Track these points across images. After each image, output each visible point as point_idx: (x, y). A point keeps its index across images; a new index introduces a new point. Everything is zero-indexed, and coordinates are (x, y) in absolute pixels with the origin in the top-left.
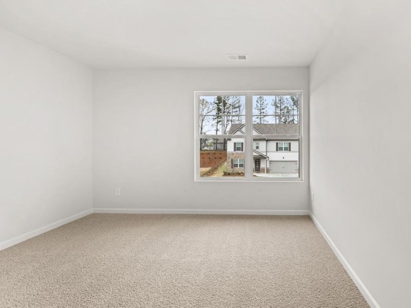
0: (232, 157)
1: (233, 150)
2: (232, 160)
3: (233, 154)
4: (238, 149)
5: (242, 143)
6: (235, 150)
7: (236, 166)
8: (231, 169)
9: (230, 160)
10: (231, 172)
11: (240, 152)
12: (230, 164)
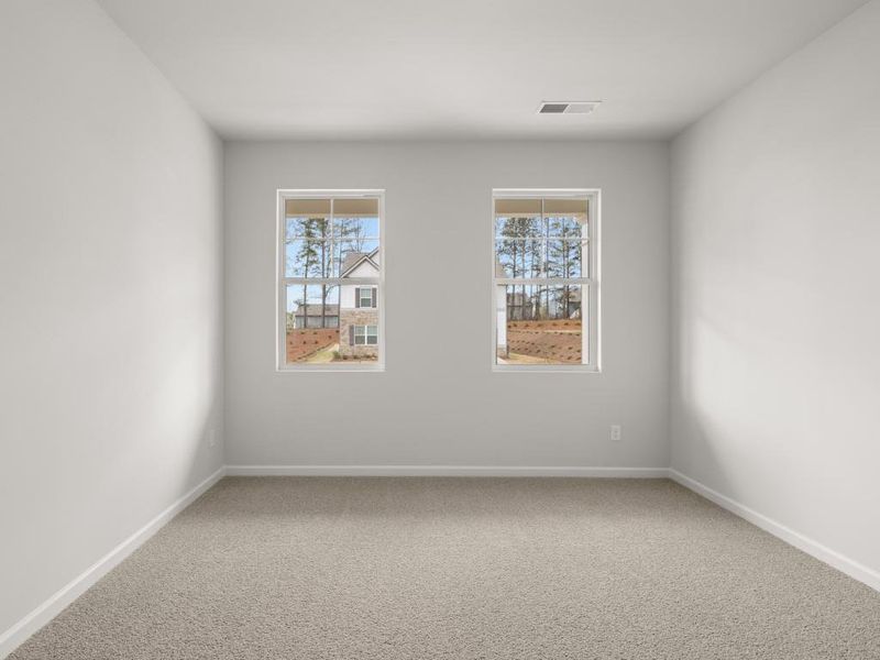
0: (352, 321)
1: (353, 305)
2: (351, 328)
3: (353, 314)
4: (365, 303)
5: (374, 290)
6: (358, 306)
7: (360, 340)
8: (349, 348)
9: (347, 327)
10: (350, 354)
11: (370, 309)
12: (347, 336)
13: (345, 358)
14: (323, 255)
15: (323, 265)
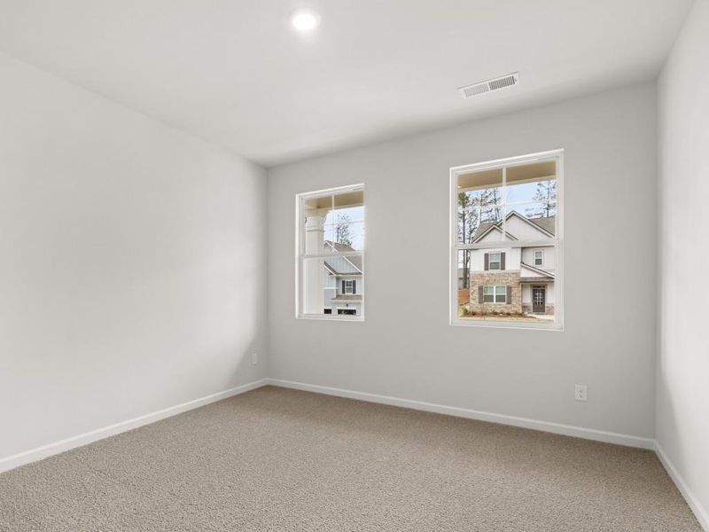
0: (481, 282)
1: (483, 269)
2: (481, 289)
3: (482, 276)
4: (495, 266)
5: (503, 254)
6: (486, 269)
7: (490, 298)
8: (477, 305)
9: (476, 288)
10: (478, 311)
11: (499, 271)
12: (476, 295)
13: (474, 314)
14: (464, 227)
15: (464, 235)
